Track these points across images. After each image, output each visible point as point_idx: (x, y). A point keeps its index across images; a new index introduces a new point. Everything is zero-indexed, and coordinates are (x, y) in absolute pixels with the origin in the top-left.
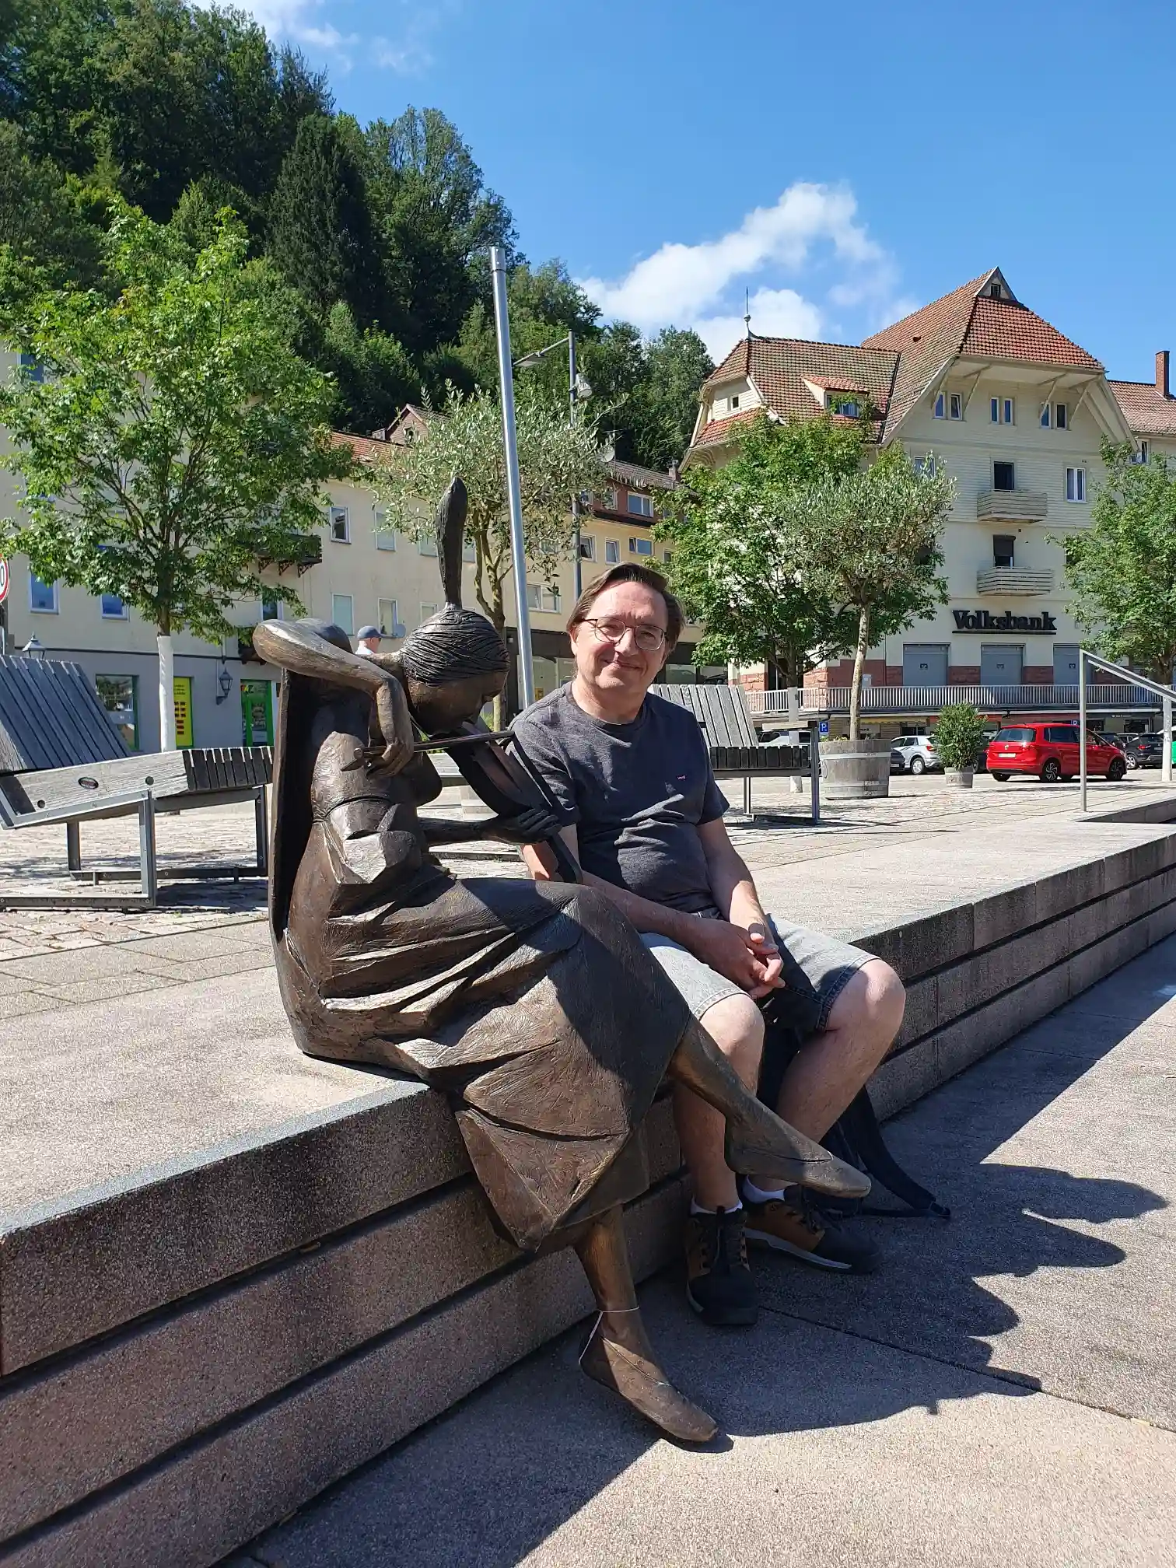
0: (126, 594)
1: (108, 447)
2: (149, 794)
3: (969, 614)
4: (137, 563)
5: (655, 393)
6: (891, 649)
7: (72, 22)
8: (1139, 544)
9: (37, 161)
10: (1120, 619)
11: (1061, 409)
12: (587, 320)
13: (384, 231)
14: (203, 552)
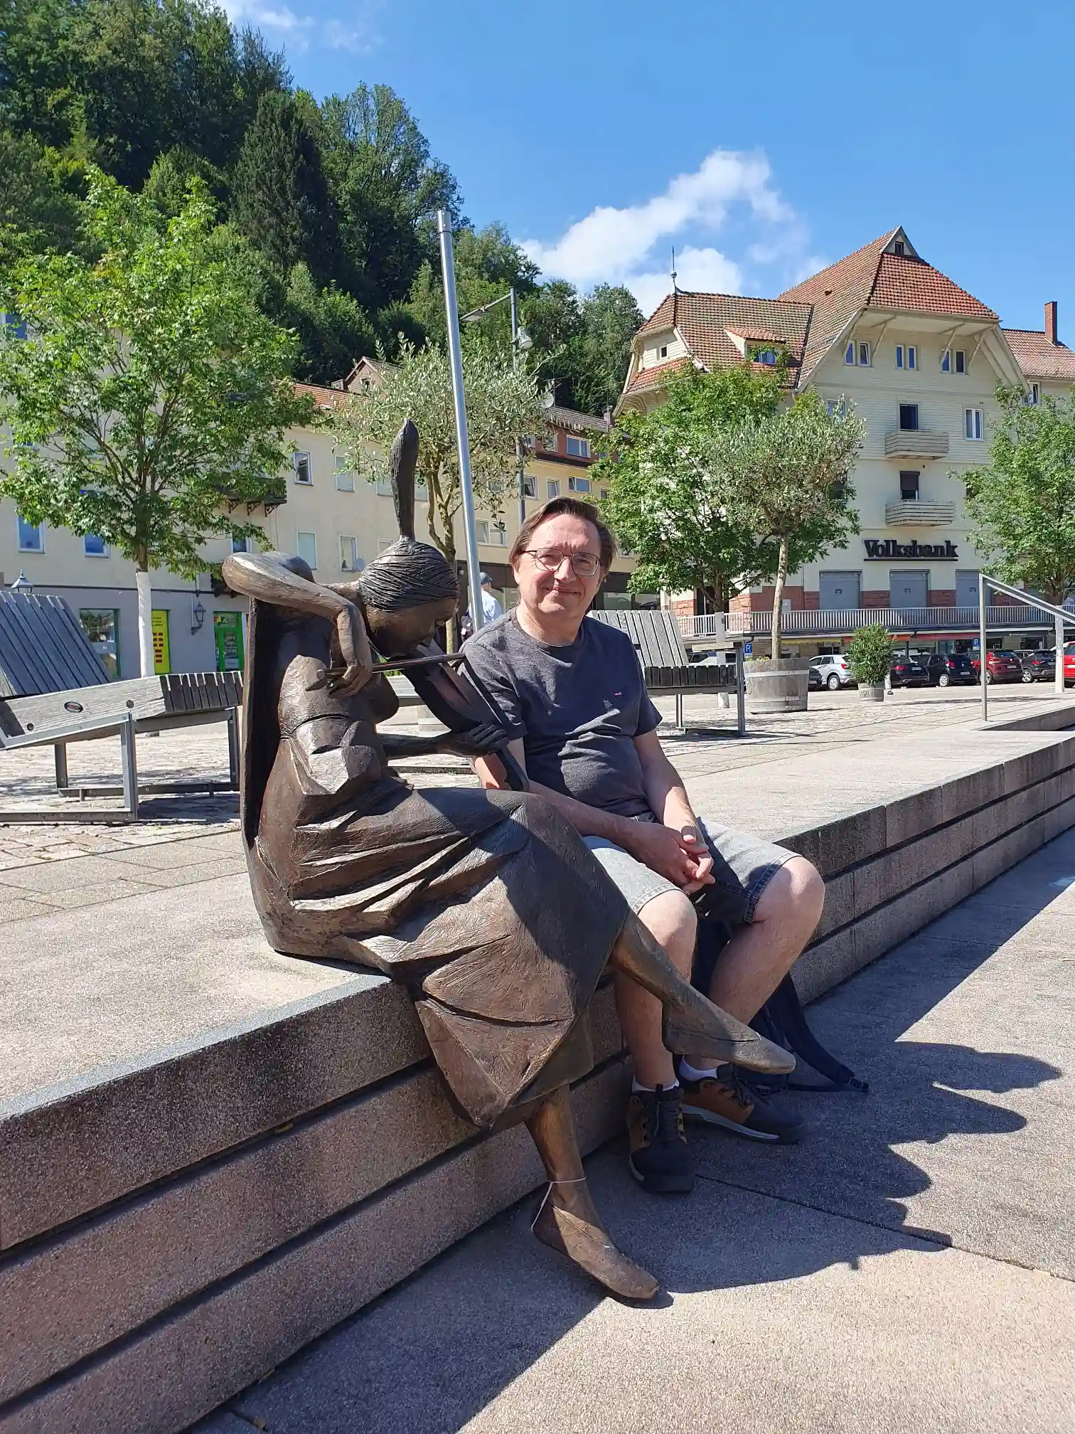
0: (107, 534)
1: (88, 399)
2: (130, 716)
3: (879, 543)
4: (118, 506)
5: (590, 344)
6: (808, 576)
7: (48, 8)
8: (1031, 477)
9: (18, 136)
10: (1016, 546)
11: (960, 355)
12: (527, 278)
13: (340, 198)
14: (177, 495)
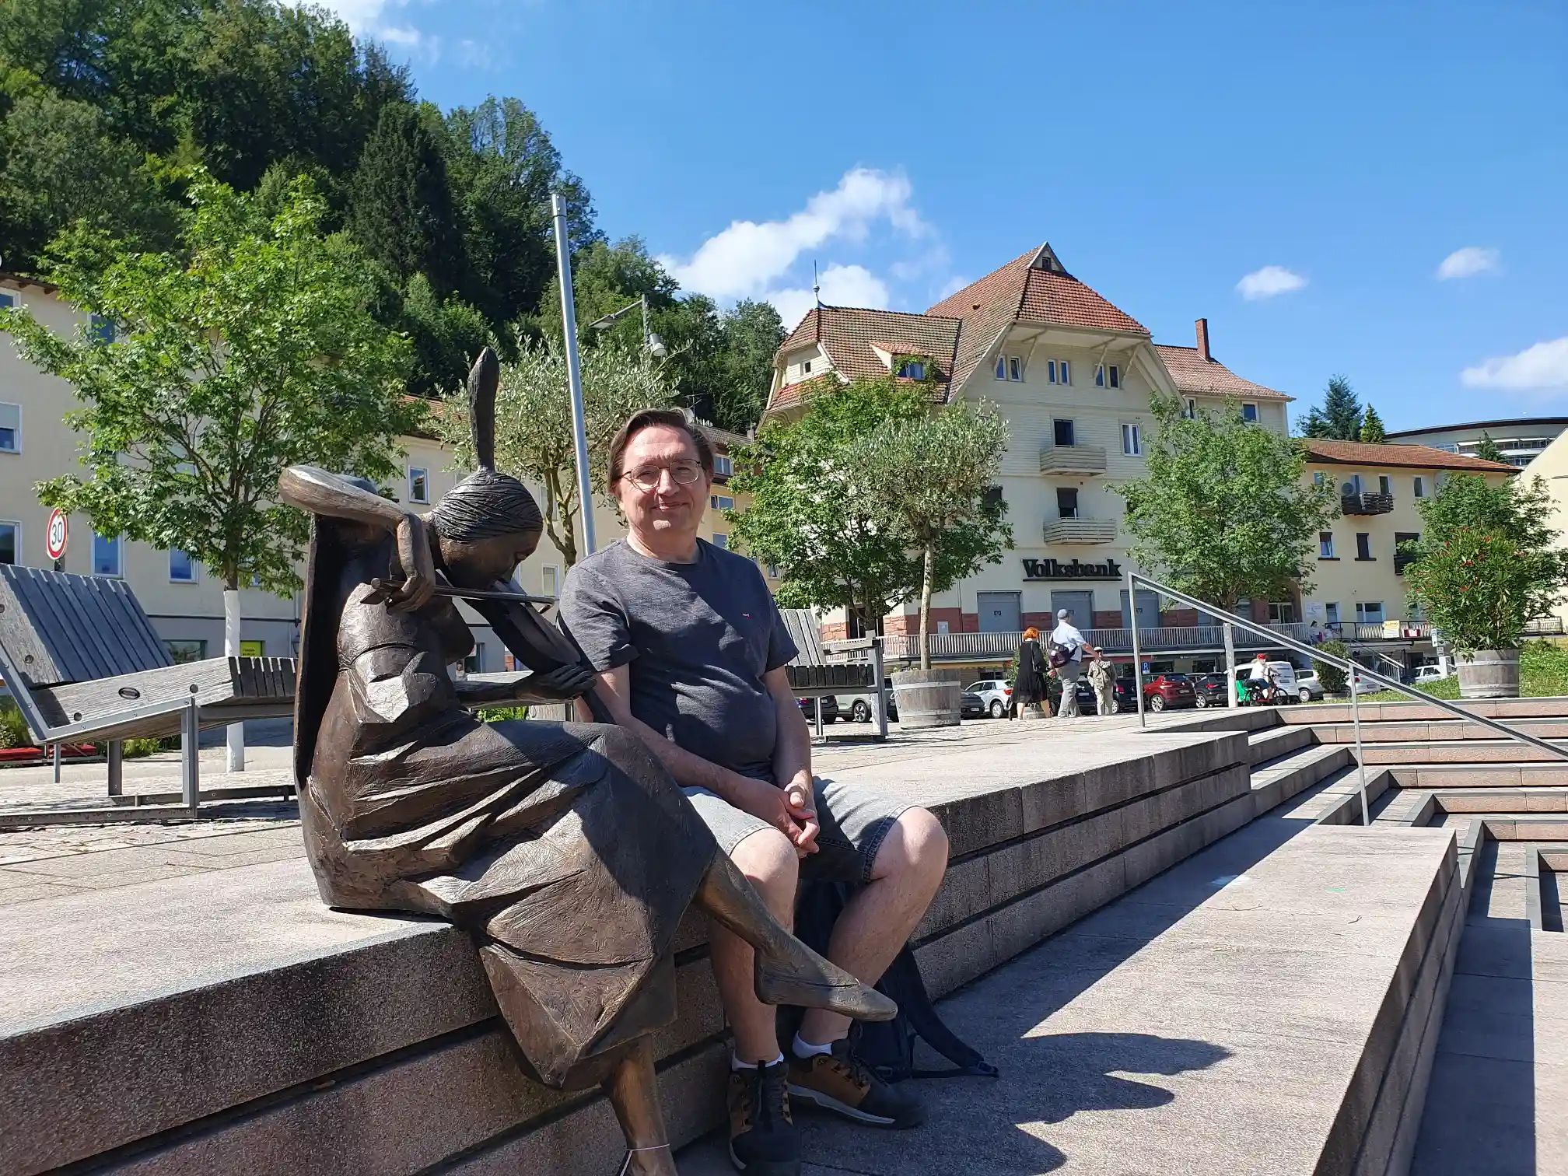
0: (192, 548)
1: (177, 402)
2: (193, 700)
3: (1038, 563)
4: (205, 518)
5: (732, 361)
6: (963, 594)
7: (155, 14)
8: (1191, 490)
9: (117, 141)
10: (1178, 561)
11: (1113, 370)
12: (665, 293)
13: (465, 208)
14: (274, 506)
